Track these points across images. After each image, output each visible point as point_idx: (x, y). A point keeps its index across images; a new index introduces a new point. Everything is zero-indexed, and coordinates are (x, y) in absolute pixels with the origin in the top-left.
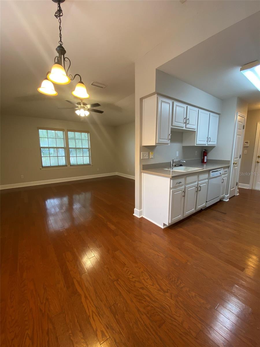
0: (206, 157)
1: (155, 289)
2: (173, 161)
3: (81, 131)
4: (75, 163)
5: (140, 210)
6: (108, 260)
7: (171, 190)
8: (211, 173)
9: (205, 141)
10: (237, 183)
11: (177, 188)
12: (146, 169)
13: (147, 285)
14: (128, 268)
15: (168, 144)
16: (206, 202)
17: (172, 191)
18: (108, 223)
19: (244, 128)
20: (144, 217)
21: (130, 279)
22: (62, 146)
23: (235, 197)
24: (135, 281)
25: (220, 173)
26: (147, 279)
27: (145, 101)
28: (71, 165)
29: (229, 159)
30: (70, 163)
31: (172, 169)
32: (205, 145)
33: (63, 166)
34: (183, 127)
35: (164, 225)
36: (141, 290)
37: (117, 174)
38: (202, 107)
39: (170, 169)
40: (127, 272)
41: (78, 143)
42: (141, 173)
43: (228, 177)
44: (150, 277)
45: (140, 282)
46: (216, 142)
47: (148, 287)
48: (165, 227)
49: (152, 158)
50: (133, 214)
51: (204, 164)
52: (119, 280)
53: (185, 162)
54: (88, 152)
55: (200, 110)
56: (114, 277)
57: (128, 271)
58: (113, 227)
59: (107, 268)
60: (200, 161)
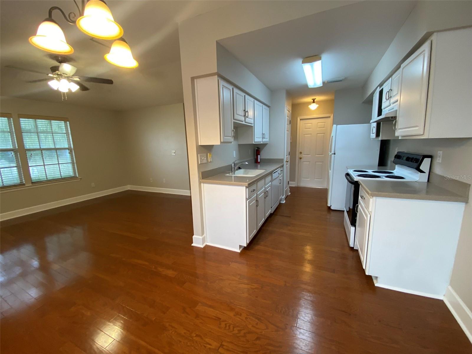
0: (259, 156)
1: (273, 332)
2: (234, 164)
3: (50, 118)
4: (43, 177)
5: (202, 235)
6: (193, 324)
7: (247, 201)
8: (274, 175)
9: (260, 138)
10: (288, 182)
11: (251, 197)
12: (207, 178)
13: (261, 332)
14: (225, 321)
15: (231, 142)
16: (271, 207)
17: (249, 202)
18: (160, 269)
19: (290, 124)
20: (208, 244)
21: (238, 335)
22: (8, 148)
23: (288, 197)
24: (244, 333)
25: (279, 174)
26: (257, 324)
27: (197, 82)
28: (32, 183)
29: (283, 158)
30: (31, 178)
31: (234, 174)
32: (261, 142)
33: (15, 186)
34: (242, 121)
35: (240, 246)
36: (257, 342)
37: (129, 187)
38: (257, 97)
39: (231, 173)
40: (227, 328)
41: (46, 139)
42: (200, 183)
43: (283, 176)
44: (259, 319)
45: (250, 332)
46: (268, 139)
47: (263, 333)
48: (241, 249)
49: (211, 162)
50: (192, 245)
51: (258, 164)
52: (224, 343)
53: (247, 163)
54: (68, 155)
55: (255, 101)
56: (215, 343)
57: (228, 325)
58: (170, 273)
59: (197, 336)
60: (253, 161)
